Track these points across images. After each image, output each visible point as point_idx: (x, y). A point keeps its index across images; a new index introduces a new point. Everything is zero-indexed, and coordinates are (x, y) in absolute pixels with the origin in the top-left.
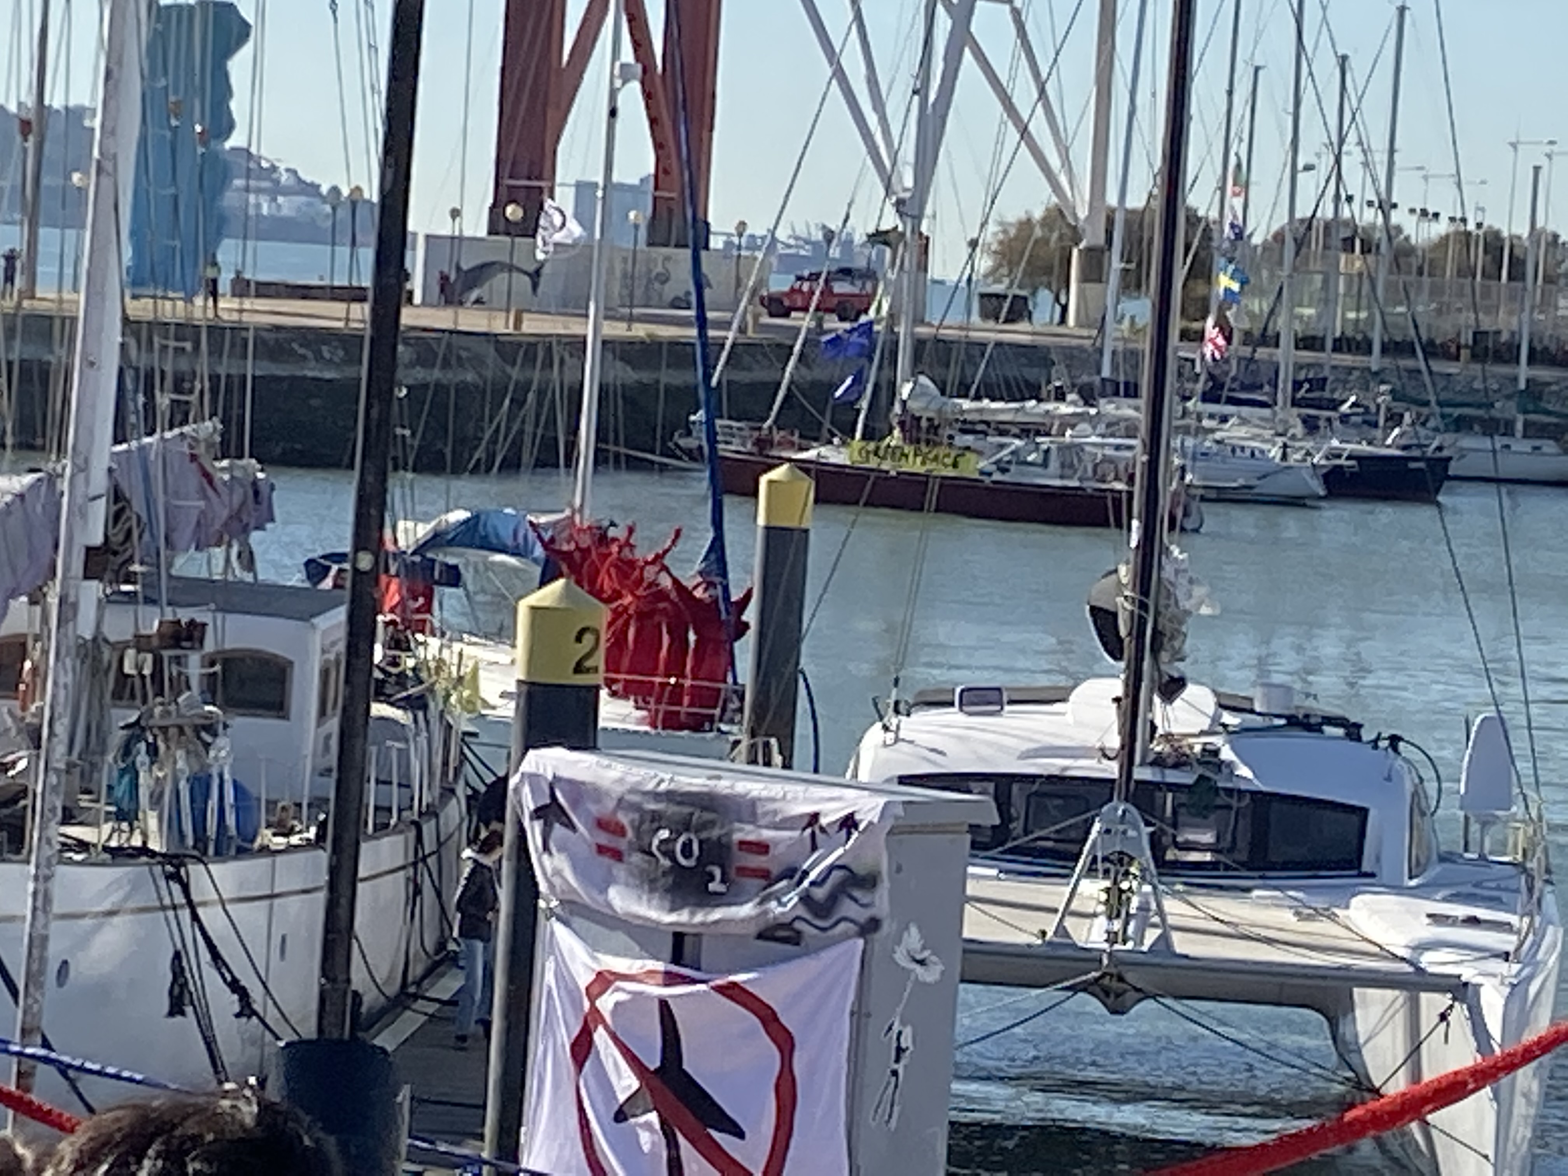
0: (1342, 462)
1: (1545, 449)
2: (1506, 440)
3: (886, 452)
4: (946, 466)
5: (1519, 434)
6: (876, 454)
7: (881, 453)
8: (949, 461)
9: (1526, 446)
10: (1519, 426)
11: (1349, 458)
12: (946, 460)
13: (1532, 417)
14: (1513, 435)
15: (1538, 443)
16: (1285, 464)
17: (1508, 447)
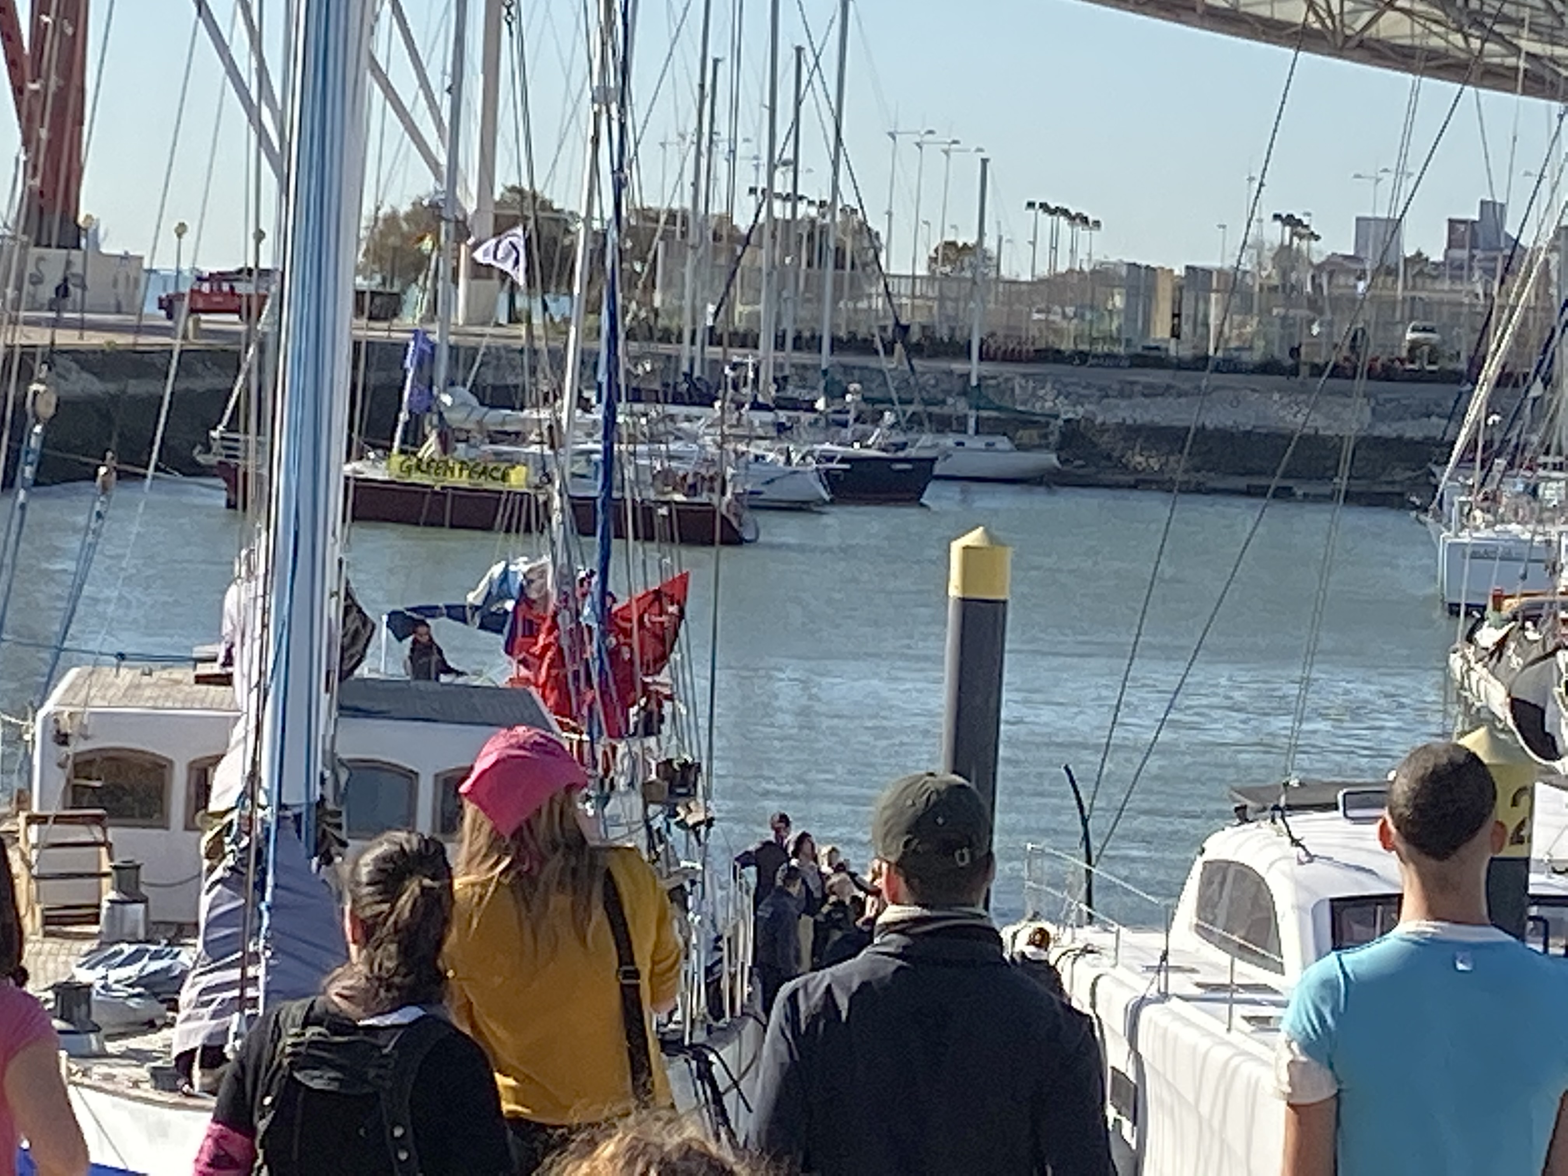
0: (834, 465)
1: (999, 446)
2: (960, 438)
3: (428, 465)
4: (494, 479)
5: (971, 431)
6: (418, 467)
7: (424, 467)
8: (497, 474)
9: (979, 443)
10: (972, 423)
11: (843, 460)
12: (495, 474)
13: (984, 414)
14: (965, 432)
15: (991, 439)
16: (789, 469)
17: (960, 444)
